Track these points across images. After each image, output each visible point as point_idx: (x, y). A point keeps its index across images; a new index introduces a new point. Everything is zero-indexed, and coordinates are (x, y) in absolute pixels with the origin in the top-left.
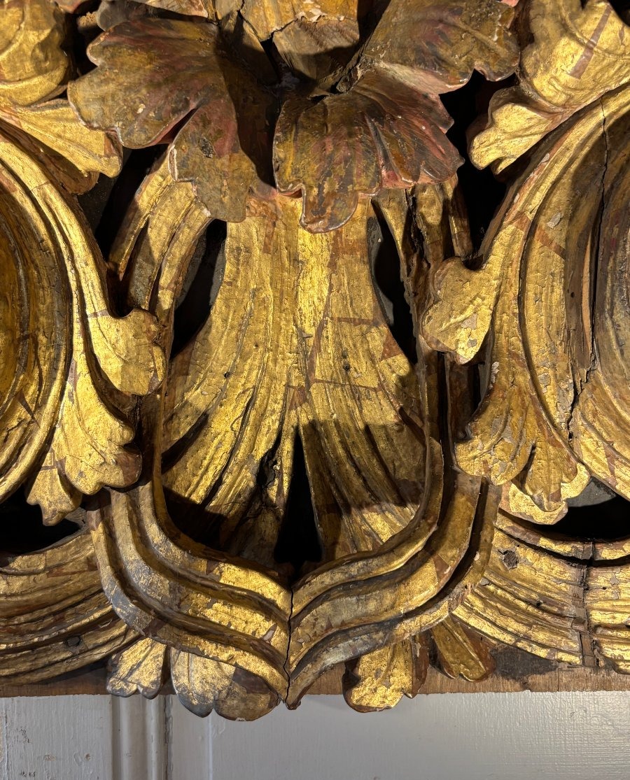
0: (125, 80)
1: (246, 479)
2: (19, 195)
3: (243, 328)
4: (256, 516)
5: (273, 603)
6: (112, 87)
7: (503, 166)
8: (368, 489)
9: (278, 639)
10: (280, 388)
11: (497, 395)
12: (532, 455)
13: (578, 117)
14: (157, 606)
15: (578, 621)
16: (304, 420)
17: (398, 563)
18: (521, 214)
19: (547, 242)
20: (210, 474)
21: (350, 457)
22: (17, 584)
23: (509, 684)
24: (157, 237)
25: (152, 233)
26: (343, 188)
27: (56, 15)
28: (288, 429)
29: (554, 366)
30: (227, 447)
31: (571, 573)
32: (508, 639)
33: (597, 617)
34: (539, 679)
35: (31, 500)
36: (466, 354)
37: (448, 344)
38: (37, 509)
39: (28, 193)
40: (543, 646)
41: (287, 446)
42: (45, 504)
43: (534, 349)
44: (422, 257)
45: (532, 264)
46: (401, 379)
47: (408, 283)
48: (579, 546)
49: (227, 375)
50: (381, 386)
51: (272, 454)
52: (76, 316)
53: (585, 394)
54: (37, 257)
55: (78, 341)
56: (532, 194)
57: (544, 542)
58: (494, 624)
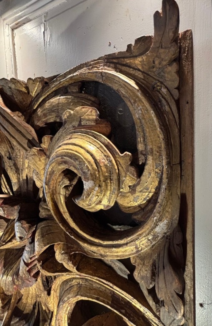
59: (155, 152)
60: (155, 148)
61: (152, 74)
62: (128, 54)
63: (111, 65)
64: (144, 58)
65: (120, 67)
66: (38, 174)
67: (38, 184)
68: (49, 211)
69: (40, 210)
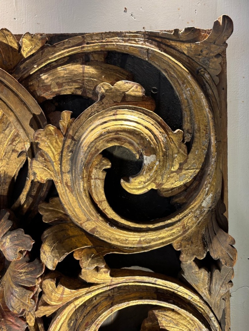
7: (48, 316)
13: (67, 304)
56: (56, 326)
59: (202, 131)
60: (202, 127)
61: (197, 60)
62: (174, 38)
63: (154, 42)
64: (193, 45)
65: (164, 46)
66: (47, 161)
67: (42, 176)
68: (58, 212)
69: (41, 213)
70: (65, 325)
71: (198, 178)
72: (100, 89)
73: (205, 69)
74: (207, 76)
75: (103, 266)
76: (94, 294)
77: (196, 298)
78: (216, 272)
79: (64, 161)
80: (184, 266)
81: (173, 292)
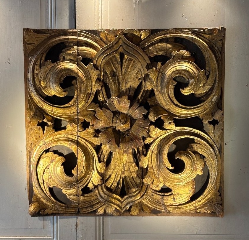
0: (103, 138)
1: (116, 184)
2: (88, 149)
3: (116, 163)
4: (117, 189)
5: (120, 200)
6: (101, 139)
7: (149, 143)
8: (133, 185)
9: (120, 204)
10: (121, 171)
11: (148, 172)
12: (154, 180)
13: (157, 138)
14: (105, 199)
15: (163, 204)
16: (124, 176)
17: (135, 194)
18: (151, 150)
19: (154, 153)
20: (111, 183)
21: (130, 181)
22: (86, 198)
23: (155, 215)
24: (104, 152)
25: (104, 151)
26: (128, 149)
27: (95, 129)
28: (122, 177)
29: (156, 169)
30: (113, 180)
31: (161, 197)
32: (154, 208)
33: (166, 204)
34: (159, 214)
35: (88, 186)
36: (145, 167)
37: (142, 166)
38: (89, 188)
39: (89, 148)
40: (159, 209)
41: (121, 180)
42: (90, 187)
43: (153, 167)
44: (140, 154)
45: (152, 156)
46: (137, 170)
47: (138, 157)
48: (162, 193)
49: (113, 170)
50: (134, 171)
51: (119, 181)
52: (95, 163)
53: (160, 172)
54: (90, 156)
55: (95, 166)
56: (152, 147)
57: (157, 193)
58: (151, 205)
59: (213, 70)
60: (213, 69)
61: (212, 41)
62: (203, 32)
63: (195, 34)
64: (211, 36)
65: (199, 36)
66: (151, 82)
67: (149, 87)
68: (155, 102)
69: (148, 102)
70: (156, 146)
71: (211, 89)
72: (173, 54)
73: (216, 45)
74: (216, 48)
75: (172, 122)
76: (168, 134)
77: (209, 137)
78: (216, 125)
79: (158, 82)
80: (204, 125)
81: (200, 135)
